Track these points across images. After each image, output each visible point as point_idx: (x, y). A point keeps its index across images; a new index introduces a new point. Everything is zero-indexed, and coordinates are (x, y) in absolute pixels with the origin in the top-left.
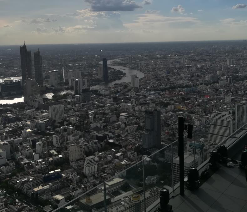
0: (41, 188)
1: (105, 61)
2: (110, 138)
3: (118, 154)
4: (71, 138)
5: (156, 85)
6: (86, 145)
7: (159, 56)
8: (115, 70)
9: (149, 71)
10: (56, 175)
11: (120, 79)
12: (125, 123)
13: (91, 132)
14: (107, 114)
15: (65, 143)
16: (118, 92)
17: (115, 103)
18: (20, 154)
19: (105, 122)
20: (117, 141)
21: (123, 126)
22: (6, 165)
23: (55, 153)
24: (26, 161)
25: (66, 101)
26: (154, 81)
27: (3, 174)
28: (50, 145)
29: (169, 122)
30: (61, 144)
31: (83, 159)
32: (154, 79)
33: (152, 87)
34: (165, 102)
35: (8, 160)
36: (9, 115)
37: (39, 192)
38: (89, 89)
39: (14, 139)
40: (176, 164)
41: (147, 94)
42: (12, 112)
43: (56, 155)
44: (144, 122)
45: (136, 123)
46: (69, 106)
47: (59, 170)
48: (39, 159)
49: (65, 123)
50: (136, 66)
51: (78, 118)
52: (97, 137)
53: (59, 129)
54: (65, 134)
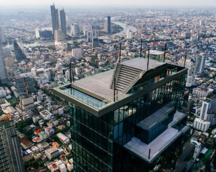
1: (109, 18)
4: (87, 70)
5: (145, 38)
8: (116, 25)
9: (140, 27)
11: (119, 32)
13: (99, 67)
14: (110, 56)
15: (83, 73)
16: (117, 42)
17: (115, 50)
18: (56, 78)
22: (49, 83)
25: (82, 46)
26: (143, 35)
27: (48, 88)
28: (74, 73)
30: (80, 73)
32: (143, 33)
35: (50, 81)
38: (98, 38)
39: (52, 68)
46: (85, 50)
48: (68, 81)
49: (82, 60)
50: (132, 22)
51: (90, 58)
53: (78, 64)
54: (83, 67)
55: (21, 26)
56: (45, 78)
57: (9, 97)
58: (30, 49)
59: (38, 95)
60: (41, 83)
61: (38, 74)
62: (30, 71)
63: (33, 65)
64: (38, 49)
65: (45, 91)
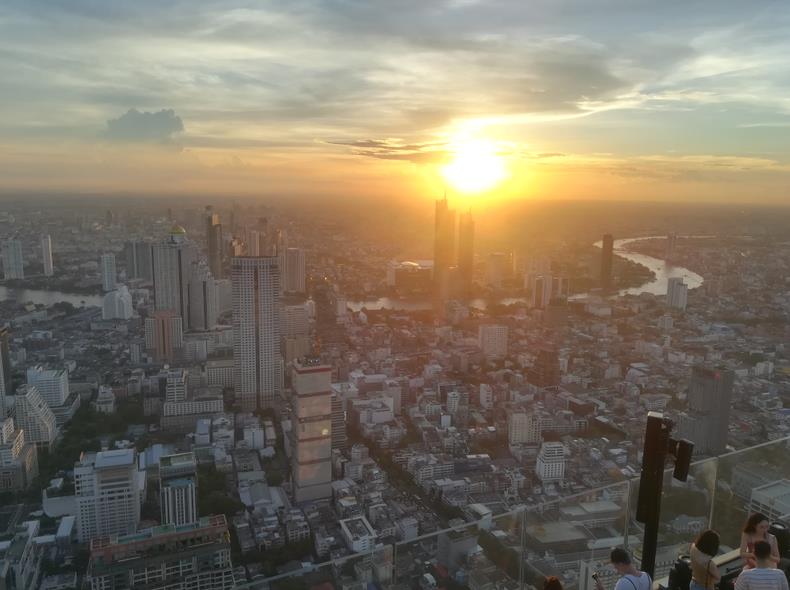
0: (448, 481)
1: (609, 240)
2: (601, 413)
3: (615, 451)
4: (517, 396)
5: (732, 308)
6: (546, 416)
7: (749, 239)
8: (630, 263)
9: (716, 273)
10: (480, 463)
11: (639, 284)
12: (640, 386)
13: (559, 392)
14: (600, 360)
15: (504, 404)
16: (630, 313)
17: (621, 339)
18: (417, 409)
19: (592, 375)
20: (616, 421)
21: (636, 391)
22: (393, 425)
23: (482, 420)
24: (427, 424)
25: (514, 320)
27: (384, 440)
28: (474, 401)
29: (755, 401)
30: (495, 404)
31: (536, 445)
32: (728, 293)
33: (719, 312)
34: (752, 352)
35: (396, 416)
36: (405, 332)
37: (444, 489)
38: (566, 299)
39: (411, 378)
40: (759, 504)
41: (705, 328)
42: (410, 326)
43: (482, 425)
44: (686, 391)
45: (667, 391)
46: (519, 331)
47: (487, 456)
48: (452, 426)
49: (508, 364)
50: (686, 257)
51: (534, 358)
52: (573, 406)
53: (493, 374)
54: (505, 386)
56: (383, 406)
57: (269, 452)
58: (362, 314)
59: (350, 459)
60: (370, 420)
61: (365, 390)
62: (346, 379)
63: (360, 361)
64: (384, 319)
65: (374, 448)
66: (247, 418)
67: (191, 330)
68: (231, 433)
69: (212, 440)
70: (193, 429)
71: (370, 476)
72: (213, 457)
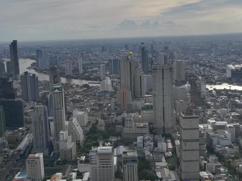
27: (226, 154)
35: (232, 143)
36: (237, 100)
39: (240, 124)
42: (239, 98)
55: (209, 62)
56: (226, 137)
57: (169, 154)
58: (214, 92)
59: (208, 162)
60: (218, 144)
61: (216, 128)
62: (206, 122)
63: (213, 114)
64: (225, 94)
65: (221, 158)
66: (159, 137)
67: (135, 97)
68: (152, 144)
69: (144, 146)
70: (136, 140)
71: (220, 172)
72: (144, 154)
